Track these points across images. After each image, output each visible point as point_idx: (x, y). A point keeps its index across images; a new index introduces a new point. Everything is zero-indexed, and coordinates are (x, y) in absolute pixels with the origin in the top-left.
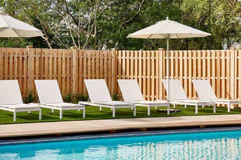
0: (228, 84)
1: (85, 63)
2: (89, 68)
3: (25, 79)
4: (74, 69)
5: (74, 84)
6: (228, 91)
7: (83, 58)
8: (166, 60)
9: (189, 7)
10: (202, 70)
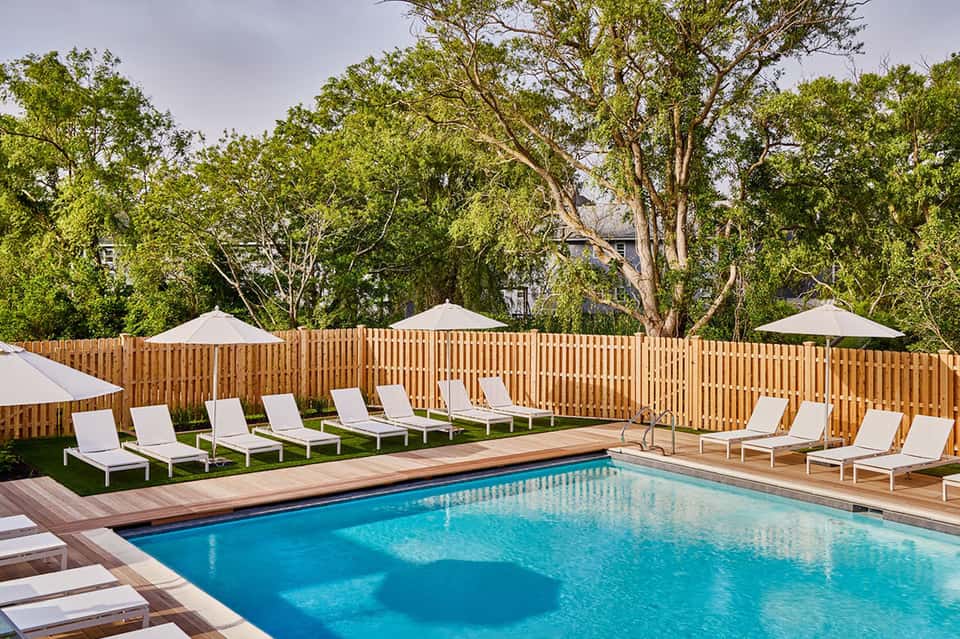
0: (527, 381)
1: (319, 351)
2: (325, 357)
3: (232, 379)
4: (304, 360)
5: (304, 382)
6: (527, 390)
7: (316, 344)
8: (439, 344)
9: (462, 232)
10: (491, 360)
